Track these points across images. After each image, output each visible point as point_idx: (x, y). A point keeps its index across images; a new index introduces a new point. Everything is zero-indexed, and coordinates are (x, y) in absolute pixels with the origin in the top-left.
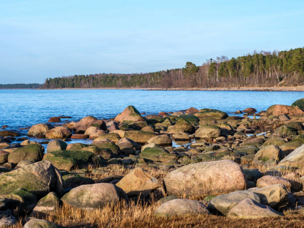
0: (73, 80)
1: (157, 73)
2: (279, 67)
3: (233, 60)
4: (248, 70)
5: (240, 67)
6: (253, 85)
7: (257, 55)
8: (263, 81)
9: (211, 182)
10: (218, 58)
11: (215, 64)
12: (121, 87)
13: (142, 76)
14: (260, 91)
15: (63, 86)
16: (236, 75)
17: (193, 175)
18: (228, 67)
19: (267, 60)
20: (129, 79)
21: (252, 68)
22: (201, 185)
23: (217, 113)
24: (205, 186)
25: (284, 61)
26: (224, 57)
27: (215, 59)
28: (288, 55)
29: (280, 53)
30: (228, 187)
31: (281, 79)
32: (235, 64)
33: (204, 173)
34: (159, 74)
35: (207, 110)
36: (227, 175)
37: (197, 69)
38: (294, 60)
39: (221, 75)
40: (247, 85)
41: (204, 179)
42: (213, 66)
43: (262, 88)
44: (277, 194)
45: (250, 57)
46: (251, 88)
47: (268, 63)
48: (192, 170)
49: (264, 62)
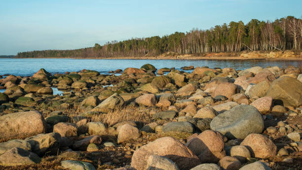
0: (33, 53)
1: (79, 50)
2: (145, 47)
3: (121, 42)
4: (128, 48)
5: (124, 47)
6: (131, 56)
7: (134, 40)
8: (137, 54)
9: (19, 128)
10: (112, 42)
11: (110, 44)
12: (59, 57)
13: (71, 51)
14: (135, 59)
15: (28, 57)
16: (122, 51)
17: (7, 122)
18: (118, 46)
19: (139, 42)
20: (64, 53)
21: (131, 47)
22: (11, 130)
23: (93, 73)
24: (15, 131)
25: (148, 43)
26: (115, 41)
27: (111, 42)
28: (150, 40)
29: (146, 39)
30: (31, 131)
31: (146, 53)
32: (121, 45)
33: (14, 121)
34: (81, 50)
35: (89, 71)
36: (31, 122)
37: (101, 48)
38: (153, 43)
39: (114, 50)
40: (128, 56)
41: (13, 125)
42: (110, 46)
43: (136, 58)
44: (47, 141)
45: (129, 41)
46: (130, 58)
47: (139, 44)
48: (7, 119)
49: (137, 44)
